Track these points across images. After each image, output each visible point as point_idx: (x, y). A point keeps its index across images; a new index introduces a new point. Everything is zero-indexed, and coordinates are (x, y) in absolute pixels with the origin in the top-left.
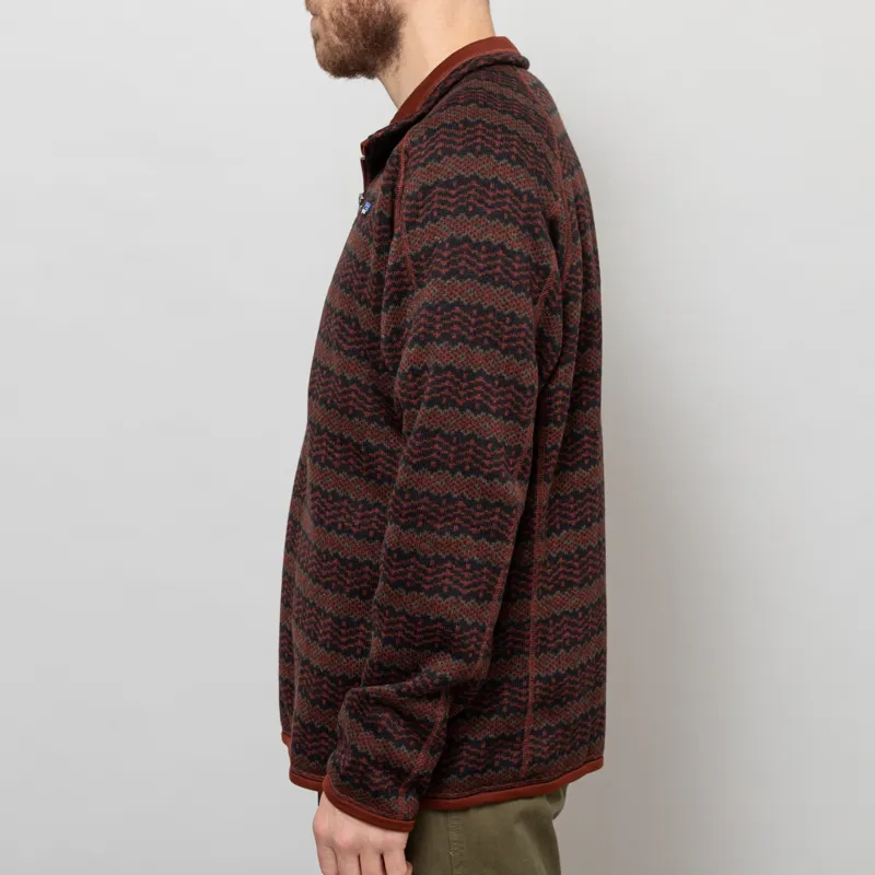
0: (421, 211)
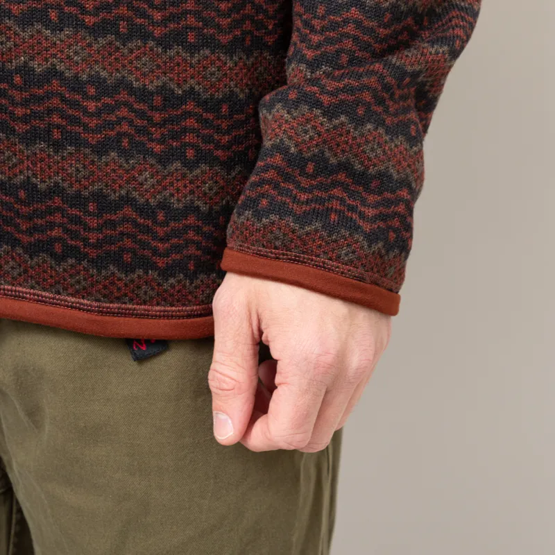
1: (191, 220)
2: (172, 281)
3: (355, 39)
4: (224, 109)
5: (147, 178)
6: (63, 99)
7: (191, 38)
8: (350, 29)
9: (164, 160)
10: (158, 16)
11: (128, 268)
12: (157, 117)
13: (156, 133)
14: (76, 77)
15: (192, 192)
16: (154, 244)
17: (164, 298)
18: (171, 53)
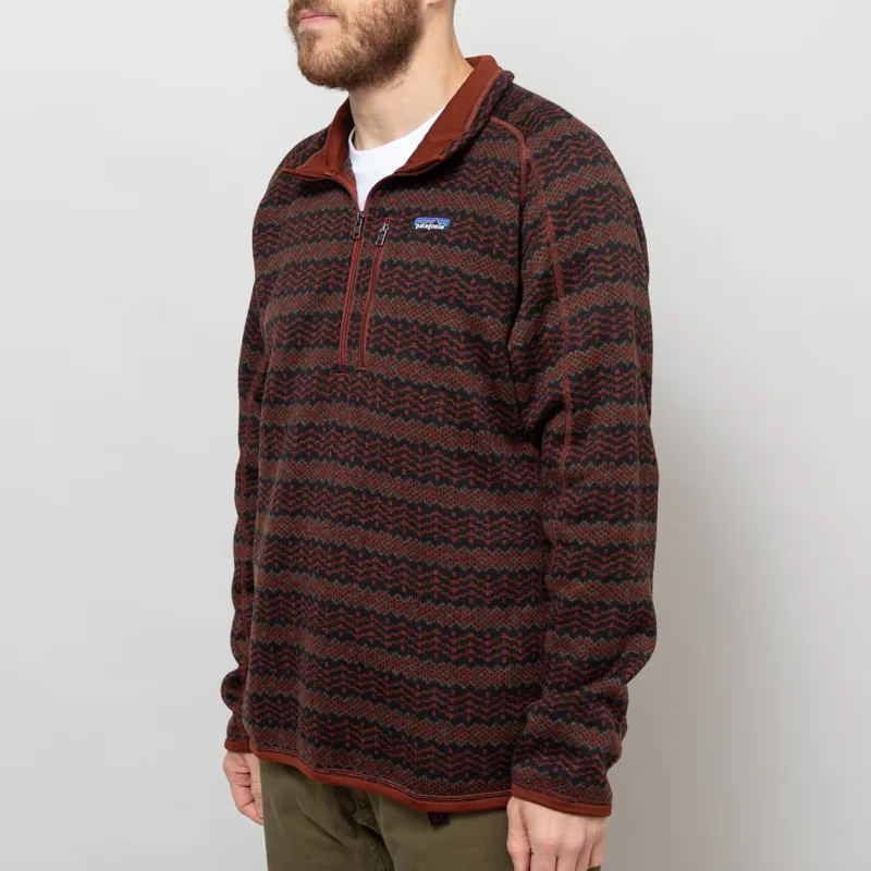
0: (567, 221)
1: (467, 752)
2: (456, 784)
3: (568, 676)
4: (487, 694)
5: (444, 732)
6: (406, 690)
7: (471, 660)
8: (566, 671)
9: (454, 722)
10: (454, 650)
11: (432, 777)
12: (452, 701)
13: (451, 709)
14: (411, 679)
15: (469, 738)
16: (446, 765)
17: (452, 792)
18: (460, 668)
